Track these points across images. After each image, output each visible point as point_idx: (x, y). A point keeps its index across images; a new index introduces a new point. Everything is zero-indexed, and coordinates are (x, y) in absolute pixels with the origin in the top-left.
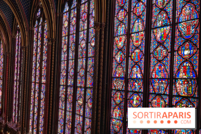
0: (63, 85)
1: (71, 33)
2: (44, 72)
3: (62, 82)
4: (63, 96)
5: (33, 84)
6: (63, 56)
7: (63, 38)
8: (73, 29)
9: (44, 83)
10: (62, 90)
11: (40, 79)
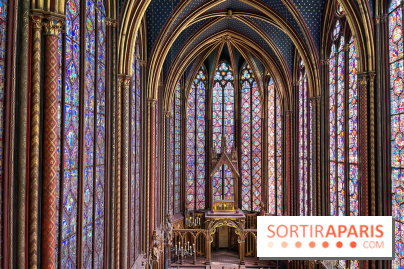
2: (353, 141)
5: (331, 164)
7: (393, 66)
9: (354, 164)
11: (346, 154)
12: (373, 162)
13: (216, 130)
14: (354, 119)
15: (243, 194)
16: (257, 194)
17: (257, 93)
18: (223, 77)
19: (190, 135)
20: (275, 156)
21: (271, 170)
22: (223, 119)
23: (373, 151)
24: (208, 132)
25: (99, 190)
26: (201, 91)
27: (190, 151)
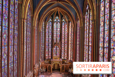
0: (102, 47)
1: (106, 13)
3: (101, 45)
4: (102, 54)
5: (85, 46)
6: (101, 29)
7: (101, 18)
8: (107, 11)
9: (90, 46)
10: (101, 50)
12: (95, 45)
13: (55, 36)
14: (91, 33)
15: (62, 54)
16: (66, 54)
17: (66, 26)
18: (57, 20)
19: (47, 37)
20: (71, 44)
21: (70, 47)
22: (57, 33)
23: (95, 42)
24: (52, 36)
25: (16, 52)
26: (50, 25)
27: (47, 42)
